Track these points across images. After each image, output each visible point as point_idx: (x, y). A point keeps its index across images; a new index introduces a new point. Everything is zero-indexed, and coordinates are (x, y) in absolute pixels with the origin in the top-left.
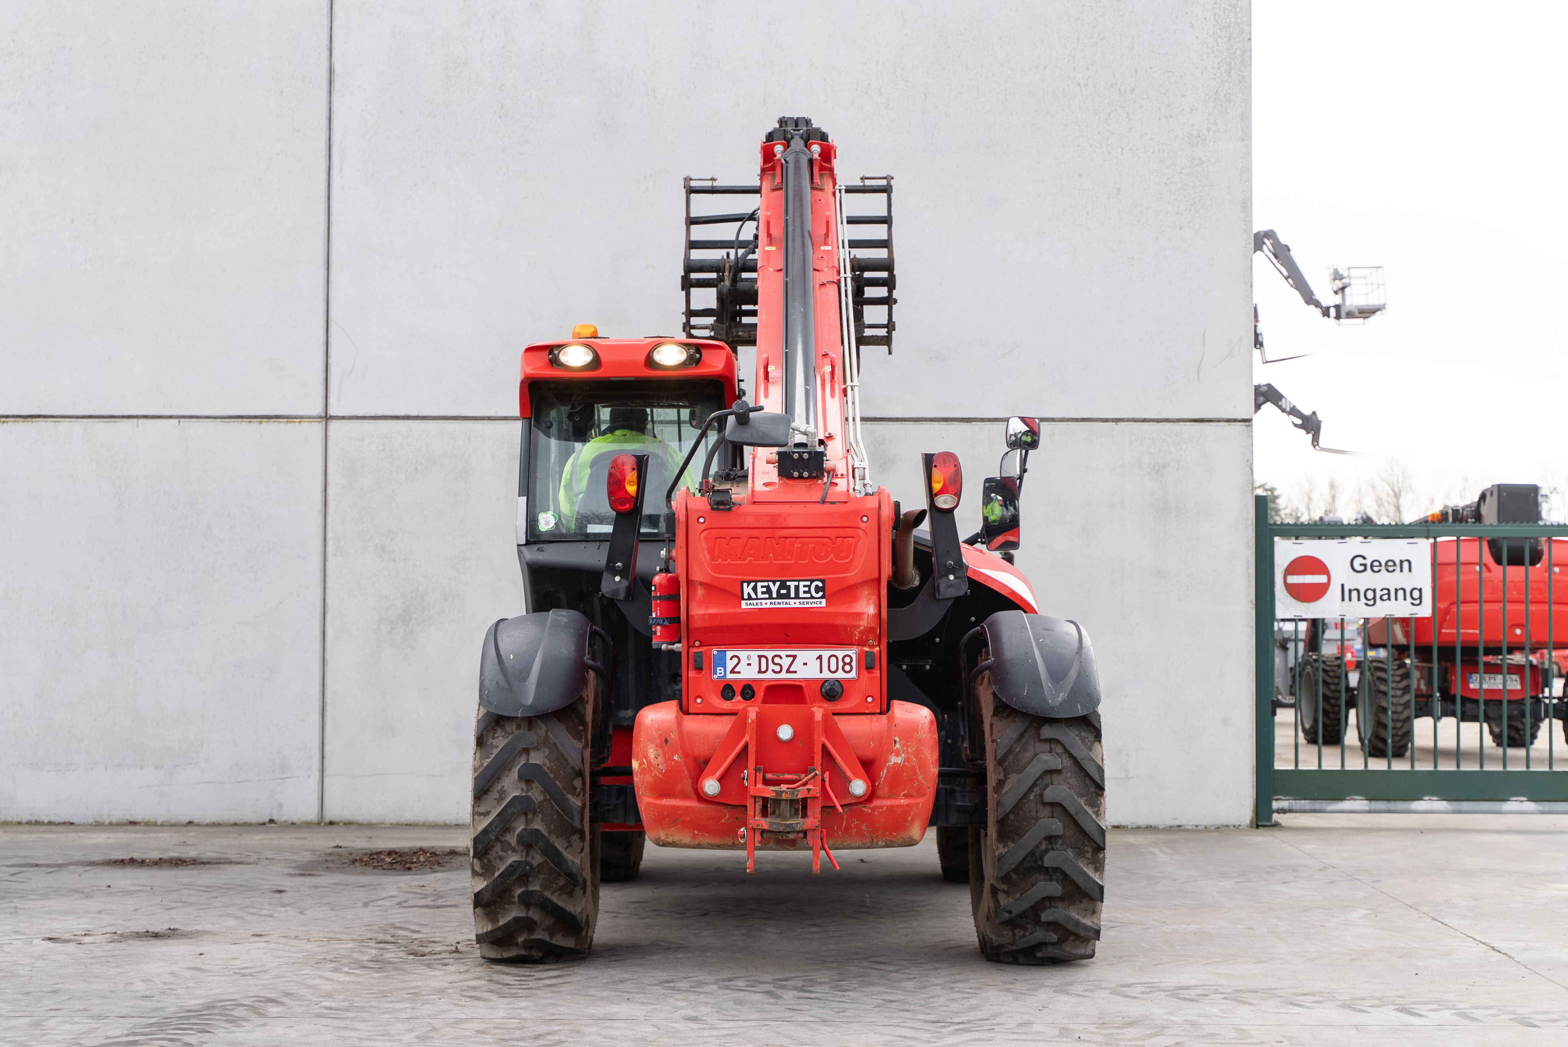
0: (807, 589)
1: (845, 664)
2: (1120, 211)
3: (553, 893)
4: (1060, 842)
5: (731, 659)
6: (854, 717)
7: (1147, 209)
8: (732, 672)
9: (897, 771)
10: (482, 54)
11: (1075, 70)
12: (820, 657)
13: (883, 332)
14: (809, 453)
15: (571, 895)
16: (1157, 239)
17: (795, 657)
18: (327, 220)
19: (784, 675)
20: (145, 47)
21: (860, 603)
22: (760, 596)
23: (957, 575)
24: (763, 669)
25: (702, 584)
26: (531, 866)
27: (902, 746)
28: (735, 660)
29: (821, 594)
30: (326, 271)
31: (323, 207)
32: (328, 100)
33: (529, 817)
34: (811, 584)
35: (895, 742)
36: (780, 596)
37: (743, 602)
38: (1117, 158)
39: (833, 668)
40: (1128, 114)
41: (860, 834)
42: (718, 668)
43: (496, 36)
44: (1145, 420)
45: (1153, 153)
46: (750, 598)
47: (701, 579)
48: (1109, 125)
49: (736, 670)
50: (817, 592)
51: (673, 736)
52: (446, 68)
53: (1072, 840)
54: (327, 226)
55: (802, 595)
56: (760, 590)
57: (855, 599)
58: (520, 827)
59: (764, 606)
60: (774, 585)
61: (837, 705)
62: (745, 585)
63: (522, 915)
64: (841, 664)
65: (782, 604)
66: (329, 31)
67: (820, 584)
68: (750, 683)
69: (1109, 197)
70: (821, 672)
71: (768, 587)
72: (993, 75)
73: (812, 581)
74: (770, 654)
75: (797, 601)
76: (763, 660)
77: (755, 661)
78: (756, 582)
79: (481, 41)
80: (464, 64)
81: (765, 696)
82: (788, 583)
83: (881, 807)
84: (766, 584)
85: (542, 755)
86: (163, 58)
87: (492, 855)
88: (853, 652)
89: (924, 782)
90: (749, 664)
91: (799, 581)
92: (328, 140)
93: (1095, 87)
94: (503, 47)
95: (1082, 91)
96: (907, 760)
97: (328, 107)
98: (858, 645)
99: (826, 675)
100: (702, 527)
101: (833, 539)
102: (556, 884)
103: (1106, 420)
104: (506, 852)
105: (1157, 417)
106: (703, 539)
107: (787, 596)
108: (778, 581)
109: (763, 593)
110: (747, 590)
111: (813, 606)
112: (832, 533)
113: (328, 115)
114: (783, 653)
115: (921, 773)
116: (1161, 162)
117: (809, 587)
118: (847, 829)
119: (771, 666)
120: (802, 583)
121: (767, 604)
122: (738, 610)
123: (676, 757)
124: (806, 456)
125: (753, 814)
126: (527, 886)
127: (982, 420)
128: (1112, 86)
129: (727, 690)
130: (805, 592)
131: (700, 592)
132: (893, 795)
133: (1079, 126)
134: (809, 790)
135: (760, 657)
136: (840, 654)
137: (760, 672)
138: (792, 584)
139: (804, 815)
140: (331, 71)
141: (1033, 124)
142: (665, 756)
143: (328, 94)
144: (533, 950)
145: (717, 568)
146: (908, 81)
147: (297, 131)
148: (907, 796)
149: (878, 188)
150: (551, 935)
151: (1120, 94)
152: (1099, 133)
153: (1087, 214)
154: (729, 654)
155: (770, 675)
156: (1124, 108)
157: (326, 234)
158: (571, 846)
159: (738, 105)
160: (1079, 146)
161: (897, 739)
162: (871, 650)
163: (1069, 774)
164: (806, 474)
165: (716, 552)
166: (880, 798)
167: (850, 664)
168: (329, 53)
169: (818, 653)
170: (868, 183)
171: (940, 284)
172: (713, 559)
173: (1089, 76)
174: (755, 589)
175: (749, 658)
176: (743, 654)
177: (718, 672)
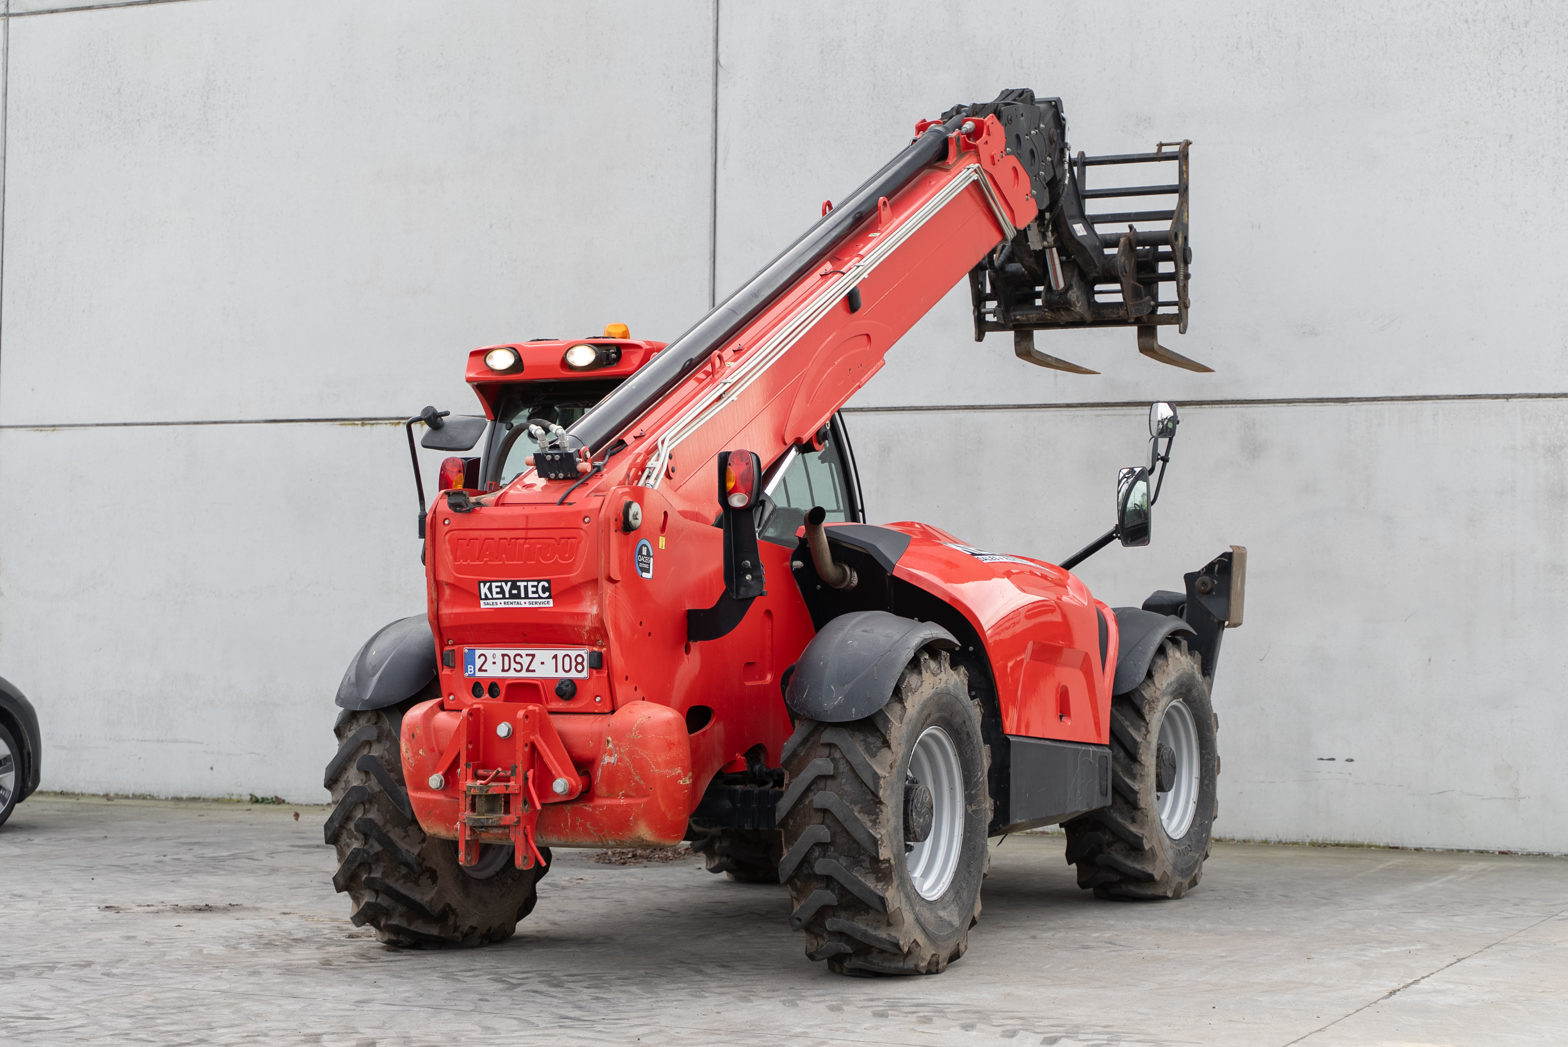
0: (534, 589)
1: (577, 664)
2: (1512, 161)
3: (396, 881)
4: (832, 849)
5: (479, 657)
6: (583, 717)
7: (1543, 156)
8: (480, 670)
9: (611, 771)
10: (855, 35)
11: (1462, 5)
12: (555, 657)
13: (1174, 310)
14: (560, 454)
15: (416, 882)
16: (1554, 190)
17: (533, 656)
18: (713, 214)
19: (524, 674)
20: (552, 52)
21: (584, 603)
22: (495, 596)
23: (755, 574)
24: (506, 668)
25: (448, 584)
26: (368, 854)
27: (615, 746)
28: (483, 658)
29: (547, 594)
30: (712, 265)
31: (709, 200)
32: (714, 92)
33: (367, 807)
34: (538, 584)
35: (608, 742)
36: (512, 596)
37: (482, 602)
38: (1508, 101)
39: (567, 668)
40: (1522, 51)
41: (586, 832)
42: (469, 666)
43: (869, 15)
44: (1539, 396)
45: (1550, 92)
46: (487, 598)
47: (445, 579)
48: (1499, 64)
49: (483, 668)
50: (544, 592)
51: (418, 731)
52: (822, 52)
53: (845, 847)
54: (713, 219)
55: (530, 595)
56: (495, 590)
57: (579, 600)
58: (358, 814)
59: (499, 606)
60: (506, 585)
61: (570, 704)
62: (482, 584)
63: (373, 900)
64: (574, 663)
65: (514, 604)
66: (715, 23)
67: (546, 585)
68: (495, 681)
69: (1500, 146)
70: (556, 671)
71: (501, 587)
72: (1372, 18)
73: (539, 581)
74: (512, 653)
75: (527, 601)
76: (506, 658)
77: (499, 660)
78: (491, 582)
79: (855, 22)
80: (839, 46)
81: (506, 694)
82: (518, 584)
83: (602, 806)
84: (499, 584)
85: (382, 747)
86: (568, 61)
87: (342, 843)
88: (584, 652)
89: (642, 782)
90: (494, 663)
91: (527, 581)
92: (714, 133)
93: (1485, 22)
94: (875, 27)
95: (1470, 28)
96: (620, 760)
97: (714, 99)
98: (589, 645)
99: (561, 674)
100: (447, 529)
101: (558, 539)
102: (399, 872)
103: (1496, 397)
104: (351, 839)
105: (1553, 392)
106: (447, 540)
107: (518, 596)
108: (510, 581)
109: (497, 593)
110: (484, 590)
111: (541, 606)
112: (557, 534)
113: (714, 108)
114: (523, 652)
115: (637, 773)
116: (1558, 102)
117: (537, 587)
118: (574, 827)
119: (513, 665)
120: (530, 584)
121: (501, 604)
122: (478, 610)
123: (421, 752)
124: (557, 457)
125: (464, 808)
126: (370, 873)
127: (1360, 400)
128: (1504, 20)
129: (476, 688)
130: (533, 592)
131: (447, 592)
132: (612, 794)
133: (1467, 68)
134: (507, 787)
135: (503, 655)
136: (573, 653)
137: (503, 670)
138: (522, 584)
139: (507, 811)
140: (717, 62)
141: (1416, 69)
142: (412, 750)
143: (714, 87)
144: (401, 936)
145: (459, 569)
146: (1280, 31)
147: (686, 125)
148: (626, 796)
149: (1171, 155)
150: (410, 922)
151: (1513, 29)
152: (1489, 74)
153: (1475, 166)
154: (478, 652)
155: (512, 674)
156: (1517, 43)
157: (713, 228)
158: (409, 836)
159: (1105, 70)
160: (1466, 90)
161: (609, 738)
162: (600, 650)
163: (844, 781)
164: (561, 475)
165: (458, 554)
166: (600, 797)
167: (582, 664)
168: (715, 45)
169: (554, 653)
170: (1165, 149)
171: (1314, 252)
172: (455, 560)
173: (1478, 11)
174: (490, 589)
175: (494, 656)
176: (489, 653)
177: (469, 670)
